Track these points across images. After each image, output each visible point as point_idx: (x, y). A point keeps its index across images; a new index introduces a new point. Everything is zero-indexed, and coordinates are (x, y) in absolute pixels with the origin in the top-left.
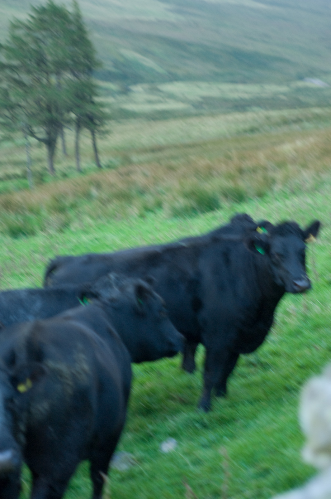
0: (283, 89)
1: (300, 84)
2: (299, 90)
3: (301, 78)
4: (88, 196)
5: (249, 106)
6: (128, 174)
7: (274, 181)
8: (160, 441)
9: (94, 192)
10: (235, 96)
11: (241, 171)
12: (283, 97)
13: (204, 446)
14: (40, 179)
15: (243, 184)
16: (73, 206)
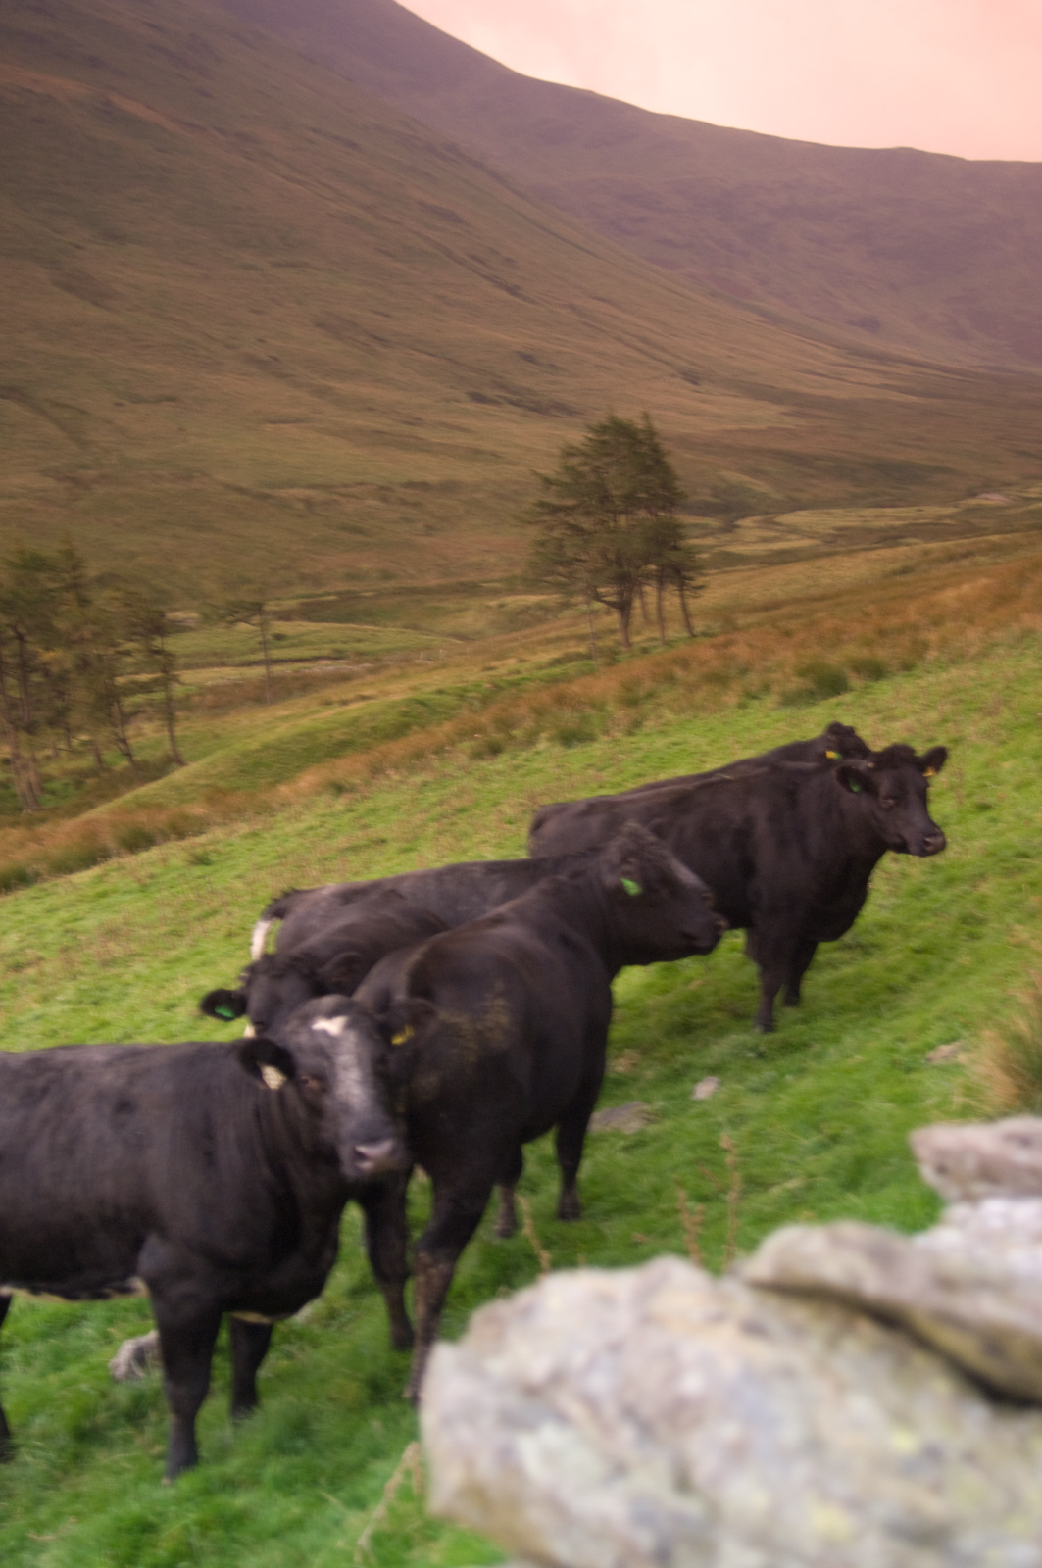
0: (950, 510)
1: (973, 502)
2: (971, 510)
3: (973, 495)
4: (670, 679)
5: (902, 537)
6: (728, 644)
7: (926, 646)
8: (696, 1081)
9: (679, 673)
10: (882, 523)
11: (882, 633)
12: (948, 522)
13: (755, 1090)
14: (612, 657)
15: (882, 654)
16: (651, 695)
